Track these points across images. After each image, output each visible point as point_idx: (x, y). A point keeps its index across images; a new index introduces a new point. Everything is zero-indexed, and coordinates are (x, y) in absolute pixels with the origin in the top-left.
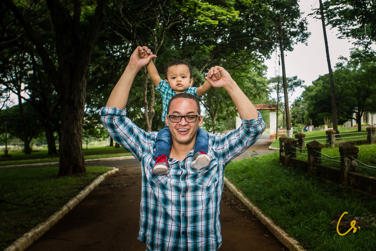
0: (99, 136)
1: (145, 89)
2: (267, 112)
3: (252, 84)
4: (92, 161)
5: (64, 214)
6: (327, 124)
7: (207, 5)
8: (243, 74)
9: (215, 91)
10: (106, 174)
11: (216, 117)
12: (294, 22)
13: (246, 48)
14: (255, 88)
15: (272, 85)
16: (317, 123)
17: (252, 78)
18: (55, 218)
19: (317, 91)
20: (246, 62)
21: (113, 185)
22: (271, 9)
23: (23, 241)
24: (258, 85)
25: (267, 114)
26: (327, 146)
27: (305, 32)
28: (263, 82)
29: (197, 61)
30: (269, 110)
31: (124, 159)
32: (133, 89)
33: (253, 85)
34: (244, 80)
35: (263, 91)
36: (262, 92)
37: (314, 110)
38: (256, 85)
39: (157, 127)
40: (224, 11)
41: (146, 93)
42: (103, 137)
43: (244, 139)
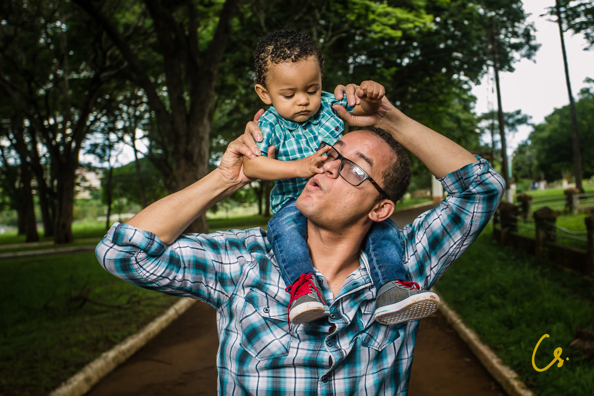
3: (454, 123)
5: (170, 320)
6: (566, 178)
7: (385, 7)
12: (516, 29)
13: (444, 70)
14: (459, 129)
15: (484, 124)
16: (552, 177)
17: (455, 115)
18: (154, 327)
19: (551, 130)
20: (445, 91)
22: (481, 11)
24: (463, 124)
26: (565, 213)
27: (533, 43)
28: (471, 120)
33: (456, 125)
34: (443, 117)
36: (469, 134)
37: (547, 157)
38: (460, 124)
40: (411, 16)
43: (462, 212)
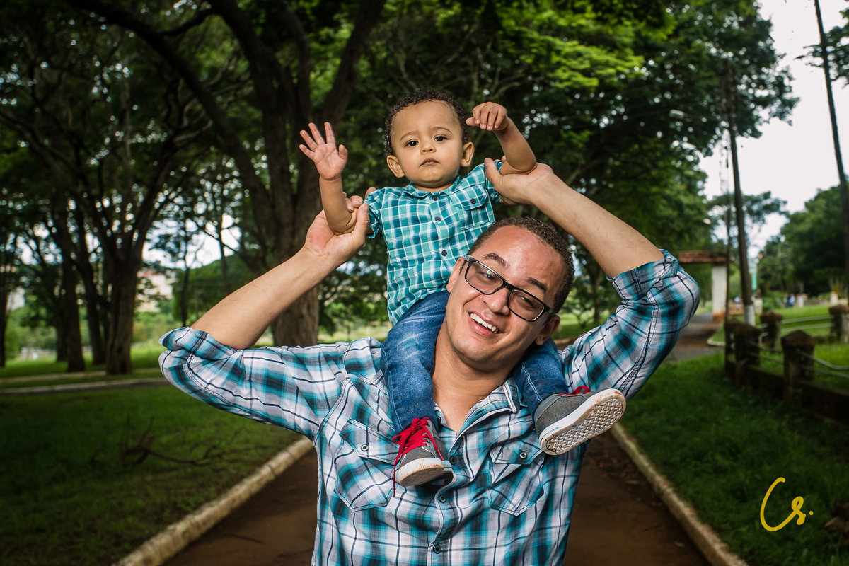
2: (708, 268)
3: (674, 210)
5: (263, 482)
6: (836, 291)
7: (574, 46)
8: (654, 189)
12: (763, 77)
13: (659, 134)
14: (681, 219)
15: (717, 211)
16: (815, 290)
17: (674, 199)
18: (241, 491)
19: (813, 222)
20: (661, 164)
22: (713, 51)
23: (163, 542)
24: (687, 211)
26: (831, 340)
27: (787, 96)
28: (698, 206)
30: (710, 264)
33: (676, 213)
34: (656, 202)
35: (698, 225)
36: (696, 227)
37: (807, 261)
38: (681, 211)
40: (611, 58)
43: (634, 332)
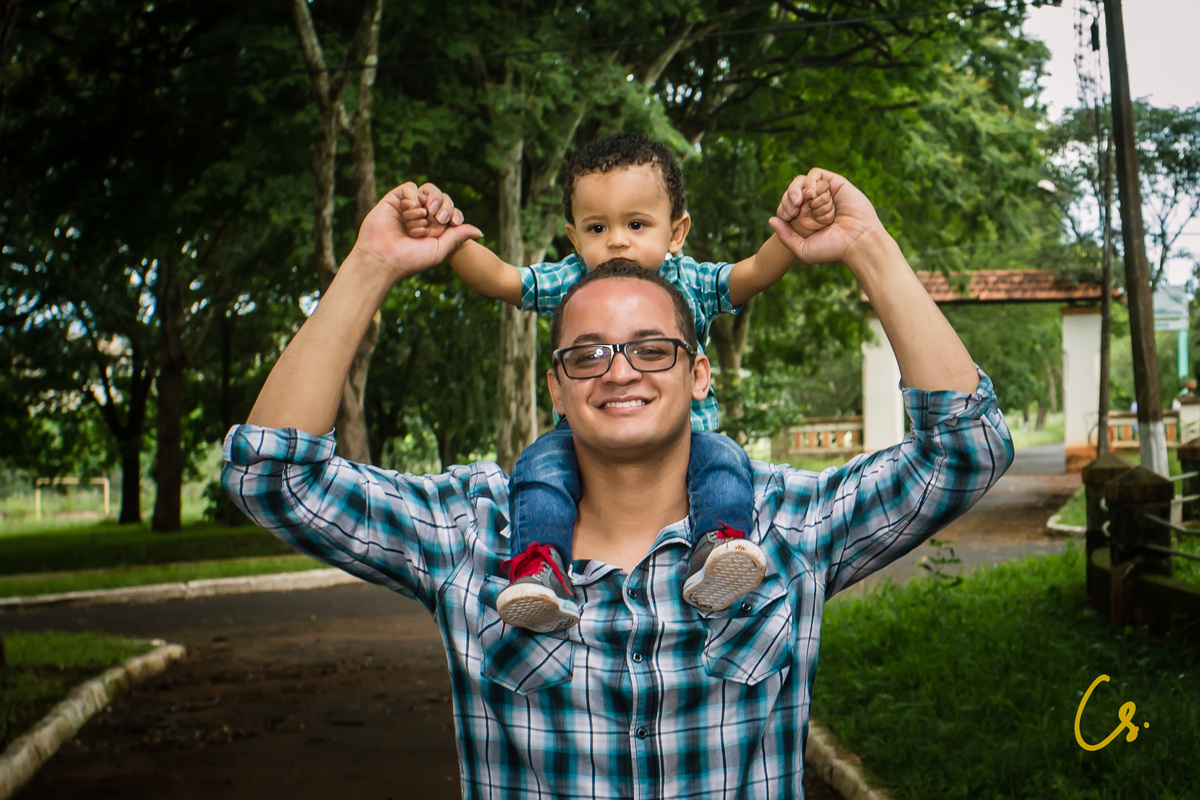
0: (57, 463)
1: (322, 191)
2: (1051, 316)
3: (954, 151)
4: (27, 606)
8: (899, 92)
9: (736, 197)
10: (117, 674)
11: (747, 349)
14: (974, 176)
15: (1074, 157)
17: (954, 118)
20: (916, 22)
21: (159, 732)
24: (992, 154)
25: (1048, 326)
28: (1022, 140)
29: (623, 24)
30: (1058, 306)
31: (210, 593)
32: (255, 188)
33: (959, 159)
34: (905, 127)
35: (1023, 195)
36: (1019, 201)
38: (976, 155)
39: (396, 409)
41: (329, 211)
42: (78, 467)
43: (911, 475)
